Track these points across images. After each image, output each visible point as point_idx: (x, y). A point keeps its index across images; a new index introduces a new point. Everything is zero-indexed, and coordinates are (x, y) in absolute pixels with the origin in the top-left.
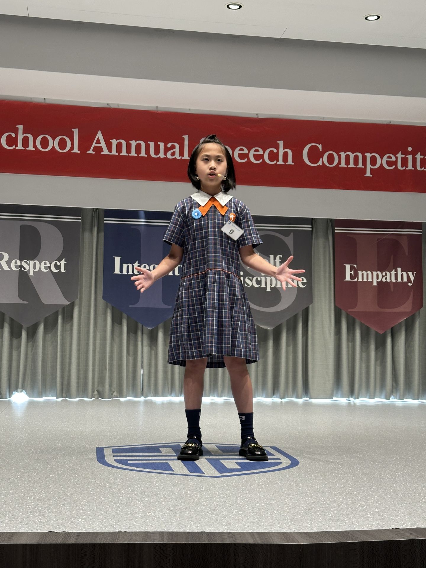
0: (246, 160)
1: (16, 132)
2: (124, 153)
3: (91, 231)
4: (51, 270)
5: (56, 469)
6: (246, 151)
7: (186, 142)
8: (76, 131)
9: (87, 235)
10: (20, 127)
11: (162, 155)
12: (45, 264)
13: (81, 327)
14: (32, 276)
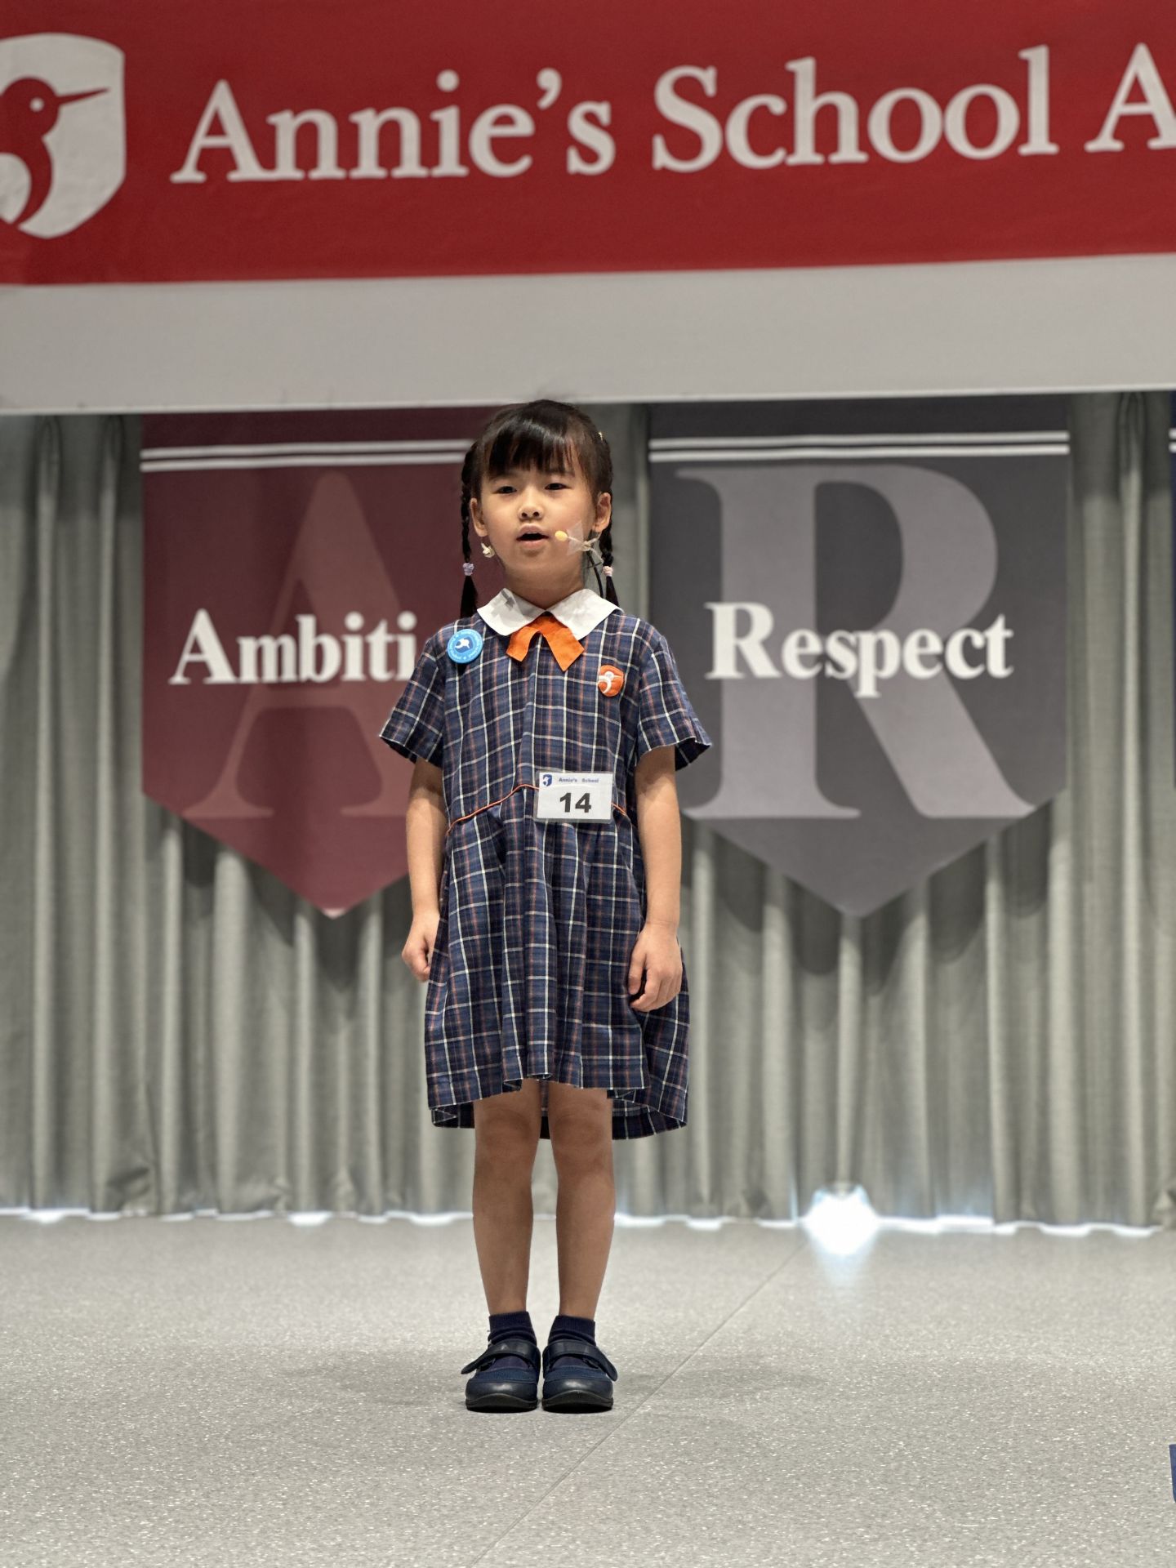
1: (786, 88)
3: (1115, 492)
4: (946, 669)
5: (1002, 1531)
8: (1038, 59)
9: (1096, 509)
10: (804, 69)
12: (923, 642)
13: (1087, 910)
14: (869, 700)
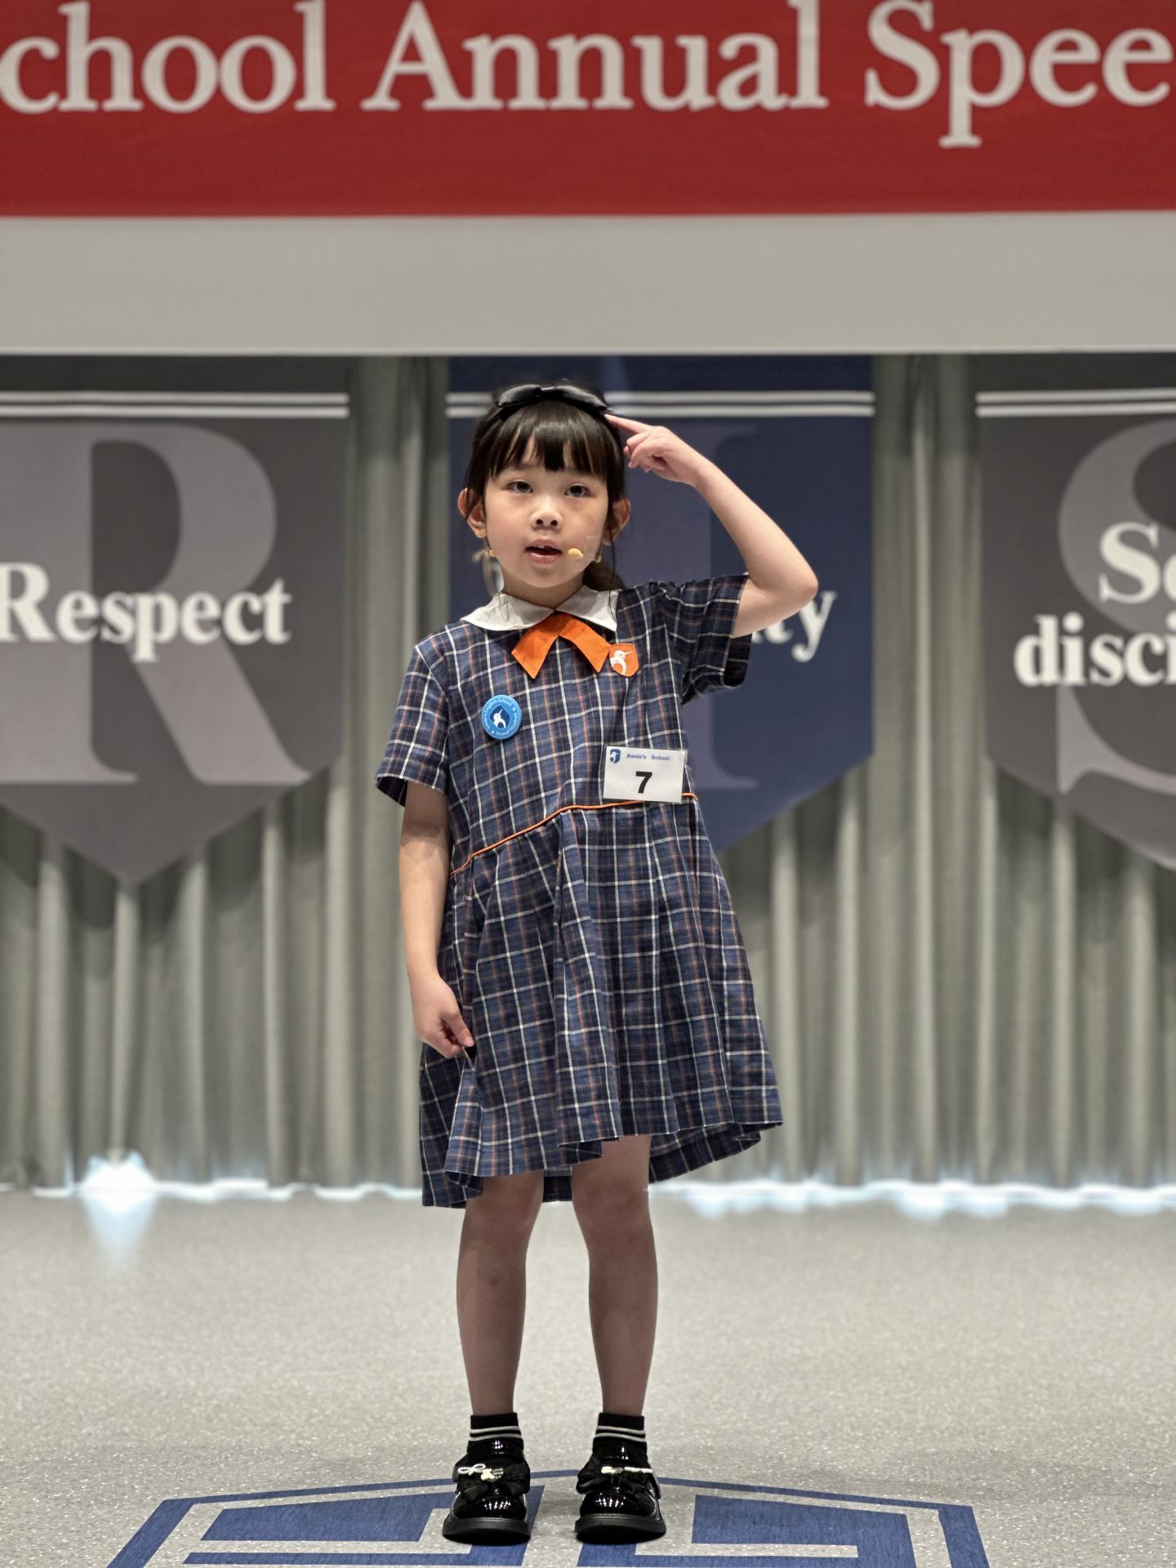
0: (1088, 92)
1: (58, 31)
2: (528, 97)
3: (397, 453)
4: (224, 634)
6: (1088, 51)
7: (808, 30)
8: (313, 13)
9: (380, 470)
10: (77, 15)
11: (696, 95)
12: (201, 606)
14: (147, 665)
